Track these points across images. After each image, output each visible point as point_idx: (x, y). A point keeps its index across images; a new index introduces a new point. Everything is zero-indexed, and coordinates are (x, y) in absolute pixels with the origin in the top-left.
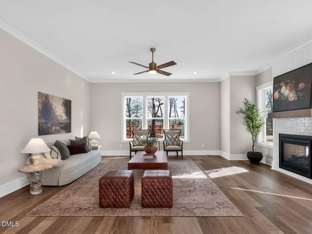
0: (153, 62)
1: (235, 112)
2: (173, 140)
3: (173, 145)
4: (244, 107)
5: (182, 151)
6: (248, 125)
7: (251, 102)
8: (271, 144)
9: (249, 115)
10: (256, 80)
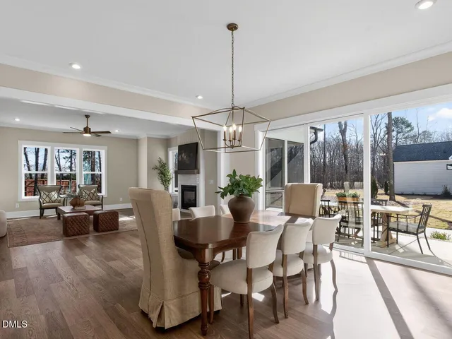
0: (87, 127)
1: (152, 168)
2: (91, 195)
3: (92, 199)
4: (158, 165)
5: (102, 205)
6: (162, 179)
7: (164, 161)
8: (177, 193)
9: (162, 171)
10: (167, 143)
